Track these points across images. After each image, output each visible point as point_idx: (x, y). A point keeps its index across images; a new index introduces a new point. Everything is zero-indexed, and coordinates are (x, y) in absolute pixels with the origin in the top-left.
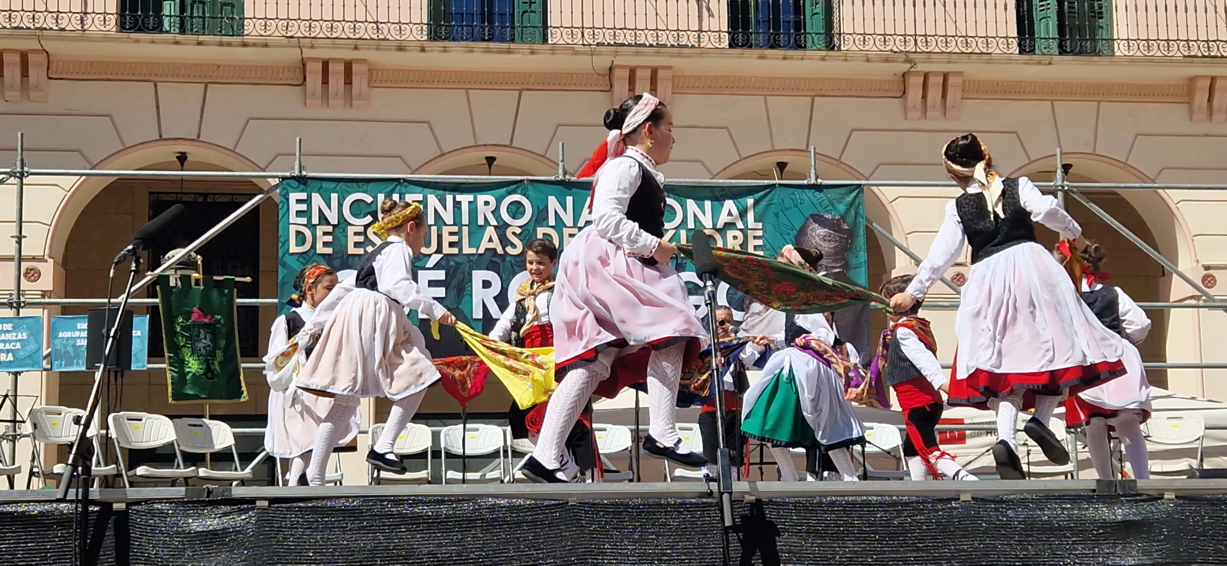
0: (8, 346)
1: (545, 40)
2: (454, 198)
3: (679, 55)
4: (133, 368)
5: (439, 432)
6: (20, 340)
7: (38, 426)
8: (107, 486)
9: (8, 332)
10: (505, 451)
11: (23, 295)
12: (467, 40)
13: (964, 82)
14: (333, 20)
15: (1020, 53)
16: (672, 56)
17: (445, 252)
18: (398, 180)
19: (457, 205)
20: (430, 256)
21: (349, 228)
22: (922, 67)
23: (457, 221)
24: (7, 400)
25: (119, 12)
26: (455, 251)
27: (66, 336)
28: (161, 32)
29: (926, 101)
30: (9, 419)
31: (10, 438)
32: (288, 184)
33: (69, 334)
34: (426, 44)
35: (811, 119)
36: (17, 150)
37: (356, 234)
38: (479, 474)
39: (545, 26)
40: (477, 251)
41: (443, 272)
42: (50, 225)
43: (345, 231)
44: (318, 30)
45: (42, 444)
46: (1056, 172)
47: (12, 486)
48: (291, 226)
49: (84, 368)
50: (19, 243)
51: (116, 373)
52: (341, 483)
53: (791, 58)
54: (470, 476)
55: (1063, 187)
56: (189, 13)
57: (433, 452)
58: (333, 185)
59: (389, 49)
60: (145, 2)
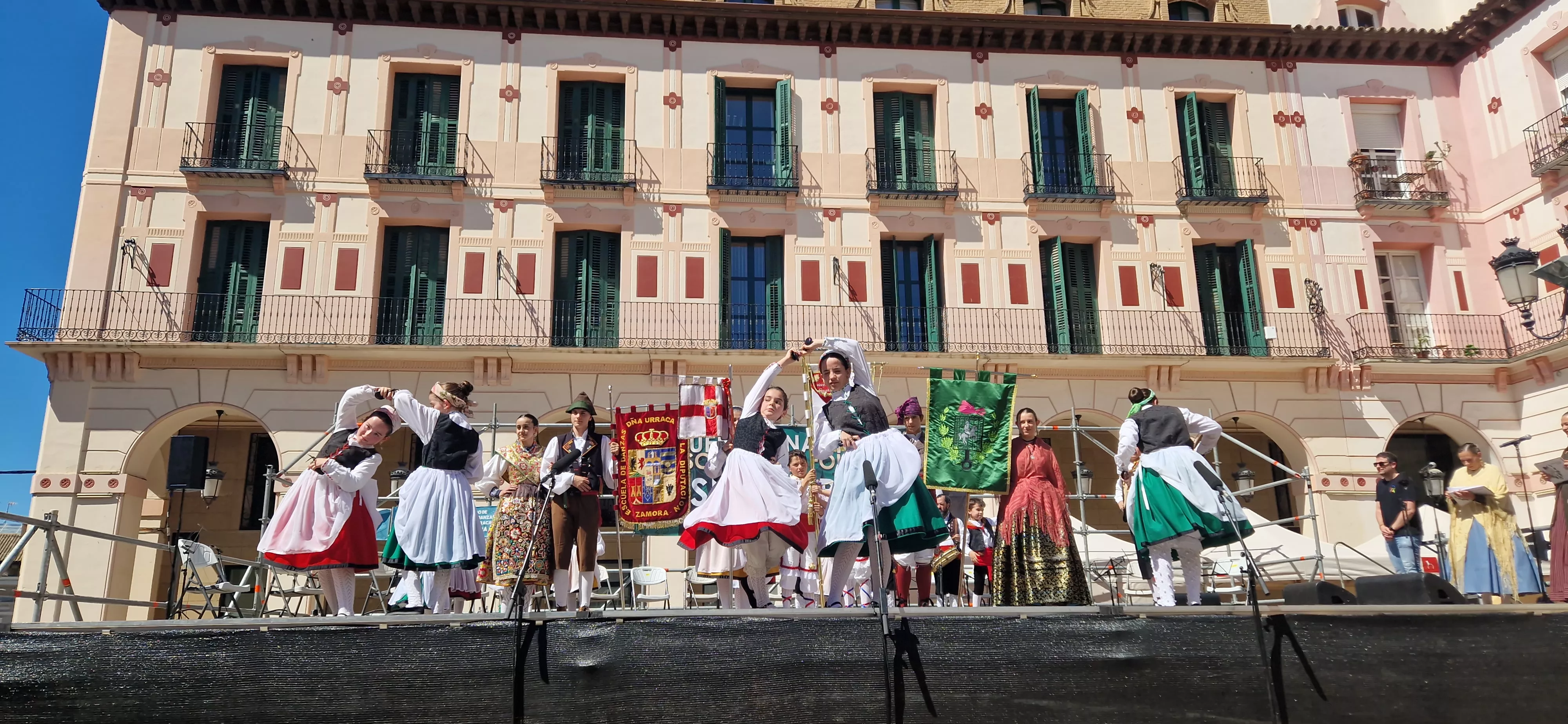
12: (740, 348)
15: (1049, 353)
22: (994, 361)
25: (552, 336)
28: (575, 346)
34: (718, 351)
39: (783, 340)
44: (658, 344)
46: (1072, 420)
53: (920, 356)
55: (1076, 428)
56: (589, 336)
59: (698, 354)
60: (565, 330)
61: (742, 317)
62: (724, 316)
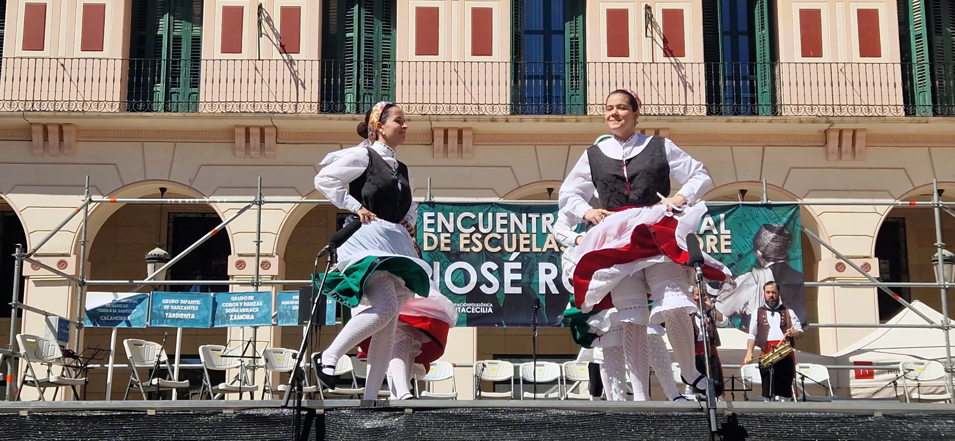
0: (251, 310)
1: (585, 113)
2: (527, 216)
3: (674, 121)
4: (327, 324)
5: (519, 367)
6: (258, 307)
7: (269, 360)
8: (311, 399)
9: (251, 301)
10: (562, 380)
11: (260, 278)
12: (535, 114)
13: (867, 135)
14: (451, 103)
15: (906, 115)
16: (669, 121)
17: (521, 250)
18: (491, 204)
19: (529, 220)
20: (512, 253)
21: (461, 234)
22: (838, 126)
23: (529, 231)
24: (250, 344)
25: (320, 101)
26: (528, 250)
27: (286, 304)
28: (344, 113)
29: (841, 148)
30: (251, 356)
31: (252, 368)
32: (422, 207)
33: (288, 303)
34: (509, 117)
35: (762, 161)
36: (257, 188)
37: (465, 238)
38: (544, 394)
39: (585, 104)
40: (542, 250)
41: (520, 264)
42: (277, 234)
43: (458, 236)
44: (441, 109)
45: (271, 372)
46: (933, 195)
47: (252, 398)
48: (424, 233)
49: (297, 324)
50: (258, 245)
51: (316, 327)
52: (456, 399)
53: (748, 121)
54: (539, 395)
55: (938, 205)
56: (362, 101)
57: (514, 380)
58: (451, 207)
59: (486, 121)
60: (335, 95)
61: (537, 77)
62: (516, 75)
